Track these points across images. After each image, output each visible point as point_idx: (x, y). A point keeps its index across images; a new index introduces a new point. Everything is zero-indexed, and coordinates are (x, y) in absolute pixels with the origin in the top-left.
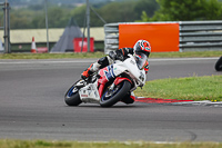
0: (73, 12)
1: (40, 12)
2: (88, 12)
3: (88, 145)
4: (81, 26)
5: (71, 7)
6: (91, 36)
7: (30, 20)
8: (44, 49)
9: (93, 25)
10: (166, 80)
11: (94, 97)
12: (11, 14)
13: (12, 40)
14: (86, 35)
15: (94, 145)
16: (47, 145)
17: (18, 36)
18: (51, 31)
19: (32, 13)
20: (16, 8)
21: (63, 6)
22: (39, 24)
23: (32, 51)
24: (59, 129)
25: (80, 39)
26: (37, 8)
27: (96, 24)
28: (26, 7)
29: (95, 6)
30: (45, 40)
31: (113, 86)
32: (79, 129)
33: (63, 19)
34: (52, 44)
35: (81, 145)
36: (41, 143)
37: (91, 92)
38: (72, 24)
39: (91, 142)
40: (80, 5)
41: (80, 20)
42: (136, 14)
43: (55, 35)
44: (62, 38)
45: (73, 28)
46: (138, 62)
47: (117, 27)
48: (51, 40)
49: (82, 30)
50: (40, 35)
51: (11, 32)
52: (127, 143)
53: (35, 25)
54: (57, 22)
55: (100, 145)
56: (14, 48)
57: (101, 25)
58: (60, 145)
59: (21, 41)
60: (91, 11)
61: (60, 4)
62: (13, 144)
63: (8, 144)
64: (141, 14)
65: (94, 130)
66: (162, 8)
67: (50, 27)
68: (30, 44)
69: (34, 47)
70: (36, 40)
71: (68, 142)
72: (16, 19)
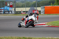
0: (32, 3)
1: (24, 3)
2: (36, 3)
3: (36, 38)
4: (35, 7)
5: (32, 2)
6: (37, 9)
7: (21, 5)
8: (25, 13)
9: (38, 7)
10: (57, 21)
11: (24, 25)
12: (16, 4)
13: (16, 11)
14: (36, 9)
15: (38, 38)
16: (26, 38)
17: (18, 9)
18: (26, 8)
19: (21, 3)
20: (17, 2)
21: (30, 1)
22: (23, 6)
23: (22, 13)
24: (29, 34)
25: (34, 10)
26: (23, 2)
27: (39, 6)
28: (20, 2)
29: (38, 2)
30: (25, 11)
31: (28, 22)
32: (34, 34)
33: (30, 5)
34: (27, 12)
35: (35, 38)
36: (24, 38)
37: (23, 24)
38: (32, 6)
39: (37, 37)
40: (34, 1)
41: (34, 5)
42: (49, 4)
43: (28, 9)
44: (30, 10)
45: (32, 7)
46: (35, 16)
47: (44, 7)
48: (26, 11)
49: (35, 8)
50: (24, 9)
51: (16, 8)
52: (47, 38)
53: (22, 7)
54: (28, 6)
55: (40, 38)
56: (17, 13)
57: (40, 7)
58: (29, 38)
59: (19, 11)
60: (37, 3)
61: (29, 1)
62: (17, 38)
63: (15, 38)
64: (51, 4)
65: (38, 34)
66: (56, 2)
67: (26, 7)
68: (21, 12)
69: (22, 12)
70: (23, 11)
71: (31, 37)
72: (17, 5)
